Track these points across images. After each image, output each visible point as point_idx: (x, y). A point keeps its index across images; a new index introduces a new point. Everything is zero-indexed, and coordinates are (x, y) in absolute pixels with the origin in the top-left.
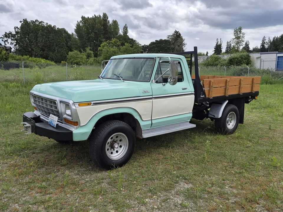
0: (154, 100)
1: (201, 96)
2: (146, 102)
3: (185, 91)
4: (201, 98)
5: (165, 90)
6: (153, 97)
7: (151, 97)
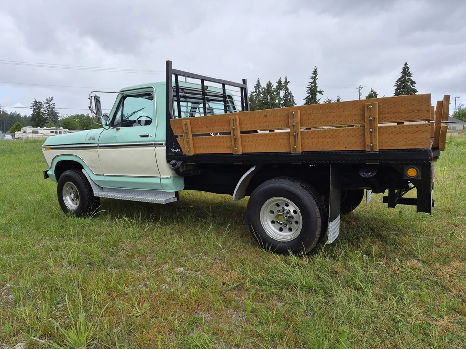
0: (99, 150)
1: (173, 150)
2: (91, 151)
3: (145, 140)
4: (172, 154)
5: (115, 137)
6: (100, 145)
7: (97, 145)
